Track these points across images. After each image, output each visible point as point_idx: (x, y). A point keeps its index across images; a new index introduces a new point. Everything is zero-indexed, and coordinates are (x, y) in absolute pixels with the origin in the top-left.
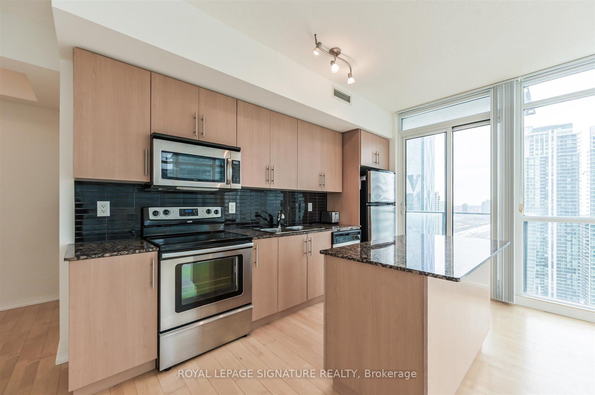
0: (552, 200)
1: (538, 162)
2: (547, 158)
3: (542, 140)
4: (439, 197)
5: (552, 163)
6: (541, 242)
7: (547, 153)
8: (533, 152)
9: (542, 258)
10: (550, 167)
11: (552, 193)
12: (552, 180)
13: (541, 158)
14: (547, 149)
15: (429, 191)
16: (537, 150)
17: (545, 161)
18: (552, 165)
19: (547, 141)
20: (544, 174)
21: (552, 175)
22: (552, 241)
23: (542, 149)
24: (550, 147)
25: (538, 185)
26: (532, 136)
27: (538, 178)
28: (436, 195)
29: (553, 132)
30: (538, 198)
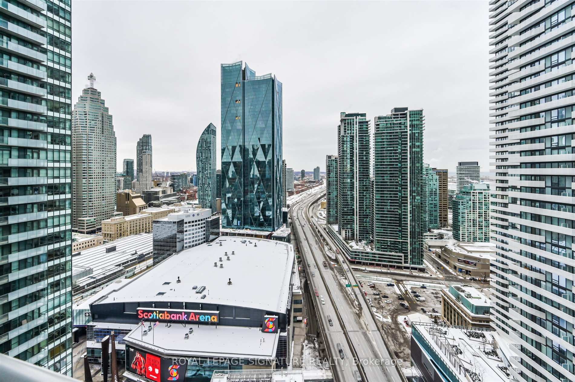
0: (356, 167)
1: (349, 139)
2: (353, 136)
3: (351, 122)
4: (286, 164)
5: (356, 140)
6: (351, 198)
7: (353, 133)
8: (345, 132)
9: (351, 210)
10: (355, 143)
11: (356, 162)
12: (356, 153)
13: (350, 136)
14: (353, 130)
15: (278, 159)
16: (348, 130)
17: (352, 138)
18: (356, 142)
19: (353, 124)
20: (352, 148)
21: (356, 149)
22: (356, 197)
23: (351, 130)
24: (355, 129)
25: (349, 156)
26: (345, 120)
27: (348, 151)
28: (283, 162)
29: (356, 118)
30: (349, 166)
